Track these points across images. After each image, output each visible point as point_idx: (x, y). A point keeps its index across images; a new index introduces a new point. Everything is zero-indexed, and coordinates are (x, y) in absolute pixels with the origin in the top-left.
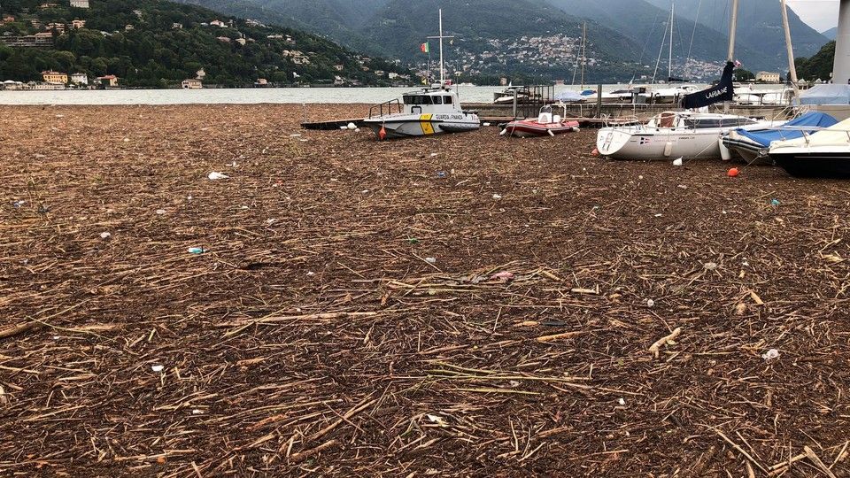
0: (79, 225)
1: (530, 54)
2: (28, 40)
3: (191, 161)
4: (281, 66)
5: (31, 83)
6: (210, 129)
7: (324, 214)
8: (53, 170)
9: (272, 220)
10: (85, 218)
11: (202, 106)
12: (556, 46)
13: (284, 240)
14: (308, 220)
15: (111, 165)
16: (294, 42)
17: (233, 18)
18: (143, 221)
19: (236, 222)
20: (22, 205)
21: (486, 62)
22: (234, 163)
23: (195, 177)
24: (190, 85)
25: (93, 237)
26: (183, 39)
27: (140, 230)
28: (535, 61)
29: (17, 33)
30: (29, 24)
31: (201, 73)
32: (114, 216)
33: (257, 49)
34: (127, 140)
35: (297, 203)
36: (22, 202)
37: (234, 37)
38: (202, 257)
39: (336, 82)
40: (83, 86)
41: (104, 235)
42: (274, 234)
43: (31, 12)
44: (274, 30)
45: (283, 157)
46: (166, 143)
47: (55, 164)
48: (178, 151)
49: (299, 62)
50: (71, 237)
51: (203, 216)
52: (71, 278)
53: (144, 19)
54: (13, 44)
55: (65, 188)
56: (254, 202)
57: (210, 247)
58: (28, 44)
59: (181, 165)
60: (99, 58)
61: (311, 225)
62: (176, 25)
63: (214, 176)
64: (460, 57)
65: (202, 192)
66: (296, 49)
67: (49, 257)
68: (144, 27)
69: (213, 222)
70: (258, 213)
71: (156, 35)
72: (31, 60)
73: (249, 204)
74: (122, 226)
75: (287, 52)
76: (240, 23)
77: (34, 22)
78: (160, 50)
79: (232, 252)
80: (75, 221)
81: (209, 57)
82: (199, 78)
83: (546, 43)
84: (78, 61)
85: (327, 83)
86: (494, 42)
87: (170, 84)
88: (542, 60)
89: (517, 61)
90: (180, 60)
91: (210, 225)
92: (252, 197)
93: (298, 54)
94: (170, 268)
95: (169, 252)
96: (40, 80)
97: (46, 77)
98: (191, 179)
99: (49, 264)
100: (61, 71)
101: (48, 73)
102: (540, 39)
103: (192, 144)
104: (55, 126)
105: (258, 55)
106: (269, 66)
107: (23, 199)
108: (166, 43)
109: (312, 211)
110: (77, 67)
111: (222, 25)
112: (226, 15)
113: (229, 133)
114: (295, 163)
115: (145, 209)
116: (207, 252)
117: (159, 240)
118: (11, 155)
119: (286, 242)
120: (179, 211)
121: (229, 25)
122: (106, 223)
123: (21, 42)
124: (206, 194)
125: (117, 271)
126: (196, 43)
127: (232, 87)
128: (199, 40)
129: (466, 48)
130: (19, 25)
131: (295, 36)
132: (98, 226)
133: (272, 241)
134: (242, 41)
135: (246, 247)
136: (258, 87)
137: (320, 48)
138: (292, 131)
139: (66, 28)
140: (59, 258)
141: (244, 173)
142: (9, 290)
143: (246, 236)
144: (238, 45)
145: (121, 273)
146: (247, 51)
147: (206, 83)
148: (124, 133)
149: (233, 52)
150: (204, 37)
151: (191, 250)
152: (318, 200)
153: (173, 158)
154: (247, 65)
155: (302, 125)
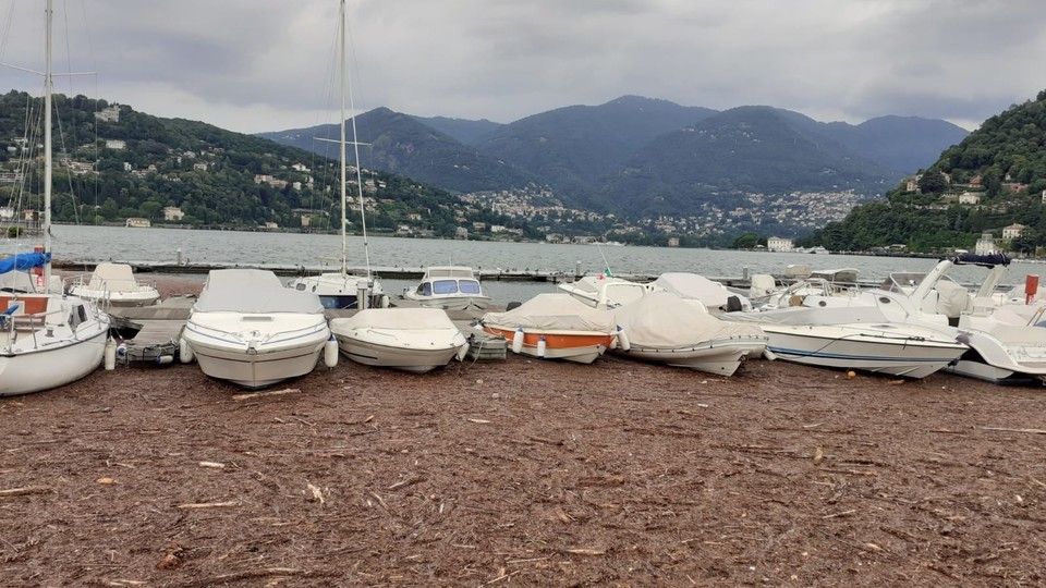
1: (795, 212)
12: (830, 205)
21: (735, 220)
28: (799, 222)
64: (705, 214)
83: (819, 200)
86: (756, 198)
88: (808, 221)
89: (775, 221)
93: (365, 200)
102: (813, 195)
129: (716, 203)
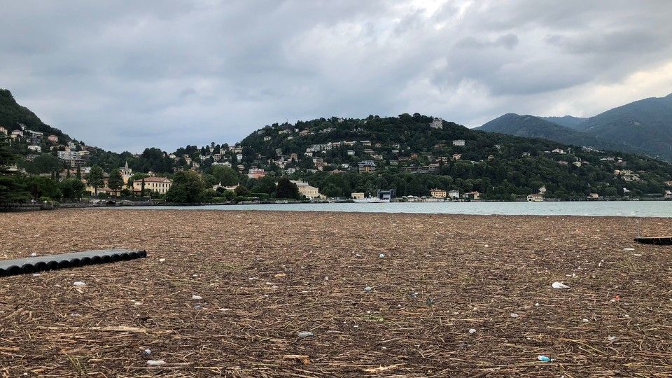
0: (453, 319)
2: (424, 169)
3: (536, 269)
4: (612, 183)
5: (423, 197)
6: (551, 239)
7: (666, 339)
8: (436, 268)
9: (613, 338)
10: (457, 313)
11: (544, 217)
13: (627, 362)
14: (650, 343)
15: (475, 268)
16: (625, 163)
17: (571, 146)
18: (500, 322)
19: (579, 334)
20: (416, 295)
22: (574, 275)
23: (541, 285)
24: (534, 198)
25: (463, 332)
26: (530, 164)
27: (499, 330)
29: (418, 164)
30: (426, 158)
31: (543, 189)
32: (479, 314)
33: (590, 170)
34: (486, 246)
35: (637, 322)
36: (416, 293)
37: (571, 161)
38: (550, 366)
39: (666, 196)
40: (456, 199)
41: (472, 331)
42: (616, 353)
43: (428, 150)
44: (606, 155)
45: (619, 272)
46: (516, 251)
47: (437, 263)
48: (526, 258)
49: (629, 179)
50: (448, 328)
51: (549, 324)
52: (448, 367)
53: (502, 151)
54: (415, 172)
55: (444, 285)
56: (594, 316)
57: (557, 357)
58: (424, 172)
59: (529, 272)
60: (468, 180)
61: (653, 349)
62: (525, 154)
63: (556, 285)
65: (547, 299)
66: (626, 169)
67: (434, 345)
68: (502, 157)
69: (558, 331)
70: (598, 328)
71: (510, 162)
72: (424, 183)
73: (589, 317)
74: (484, 325)
75: (618, 171)
76: (578, 150)
77: (429, 157)
78: (511, 173)
79: (577, 366)
80: (451, 315)
81: (550, 177)
82: (541, 193)
84: (454, 182)
85: (657, 196)
87: (518, 197)
90: (527, 180)
91: (555, 334)
92: (591, 311)
93: (628, 173)
94: (523, 372)
95: (522, 356)
96: (429, 195)
97: (433, 194)
98: (537, 287)
99: (433, 351)
100: (442, 189)
101: (434, 191)
103: (537, 253)
104: (438, 231)
105: (591, 175)
106: (601, 183)
107: (417, 291)
108: (517, 168)
109: (653, 333)
110: (453, 186)
111: (562, 152)
112: (566, 144)
113: (568, 243)
114: (631, 278)
115: (501, 311)
116: (554, 362)
117: (513, 342)
118: (410, 253)
119: (628, 365)
120: (529, 316)
121: (568, 152)
122: (473, 320)
123: (420, 171)
124: (551, 303)
125: (481, 367)
126: (540, 166)
127: (567, 200)
128: (543, 164)
130: (420, 159)
131: (627, 158)
132: (467, 322)
133: (615, 361)
134: (578, 164)
135: (590, 364)
136: (590, 200)
137: (651, 167)
138: (625, 245)
139: (449, 160)
140: (440, 347)
141: (582, 284)
142: (408, 369)
143: (588, 351)
144: (575, 167)
145: (485, 370)
146: (582, 172)
147: (547, 197)
148: (485, 240)
149: (570, 172)
150: (546, 162)
151: (540, 357)
152: (658, 321)
153: (522, 265)
154: (582, 183)
155: (635, 240)
